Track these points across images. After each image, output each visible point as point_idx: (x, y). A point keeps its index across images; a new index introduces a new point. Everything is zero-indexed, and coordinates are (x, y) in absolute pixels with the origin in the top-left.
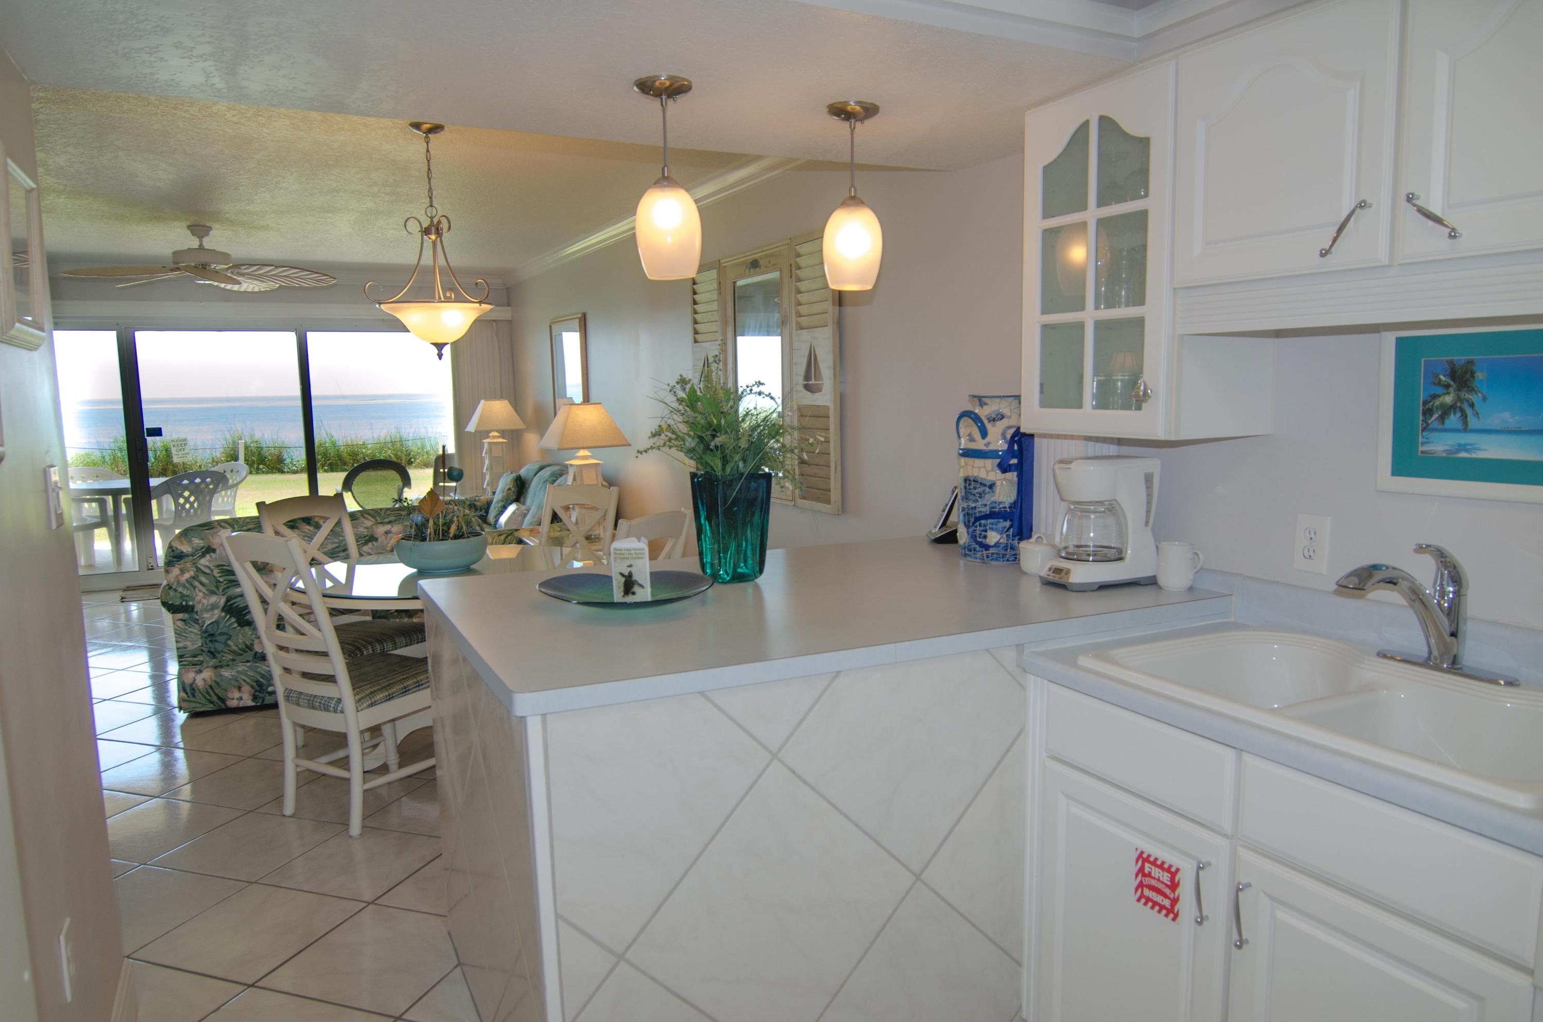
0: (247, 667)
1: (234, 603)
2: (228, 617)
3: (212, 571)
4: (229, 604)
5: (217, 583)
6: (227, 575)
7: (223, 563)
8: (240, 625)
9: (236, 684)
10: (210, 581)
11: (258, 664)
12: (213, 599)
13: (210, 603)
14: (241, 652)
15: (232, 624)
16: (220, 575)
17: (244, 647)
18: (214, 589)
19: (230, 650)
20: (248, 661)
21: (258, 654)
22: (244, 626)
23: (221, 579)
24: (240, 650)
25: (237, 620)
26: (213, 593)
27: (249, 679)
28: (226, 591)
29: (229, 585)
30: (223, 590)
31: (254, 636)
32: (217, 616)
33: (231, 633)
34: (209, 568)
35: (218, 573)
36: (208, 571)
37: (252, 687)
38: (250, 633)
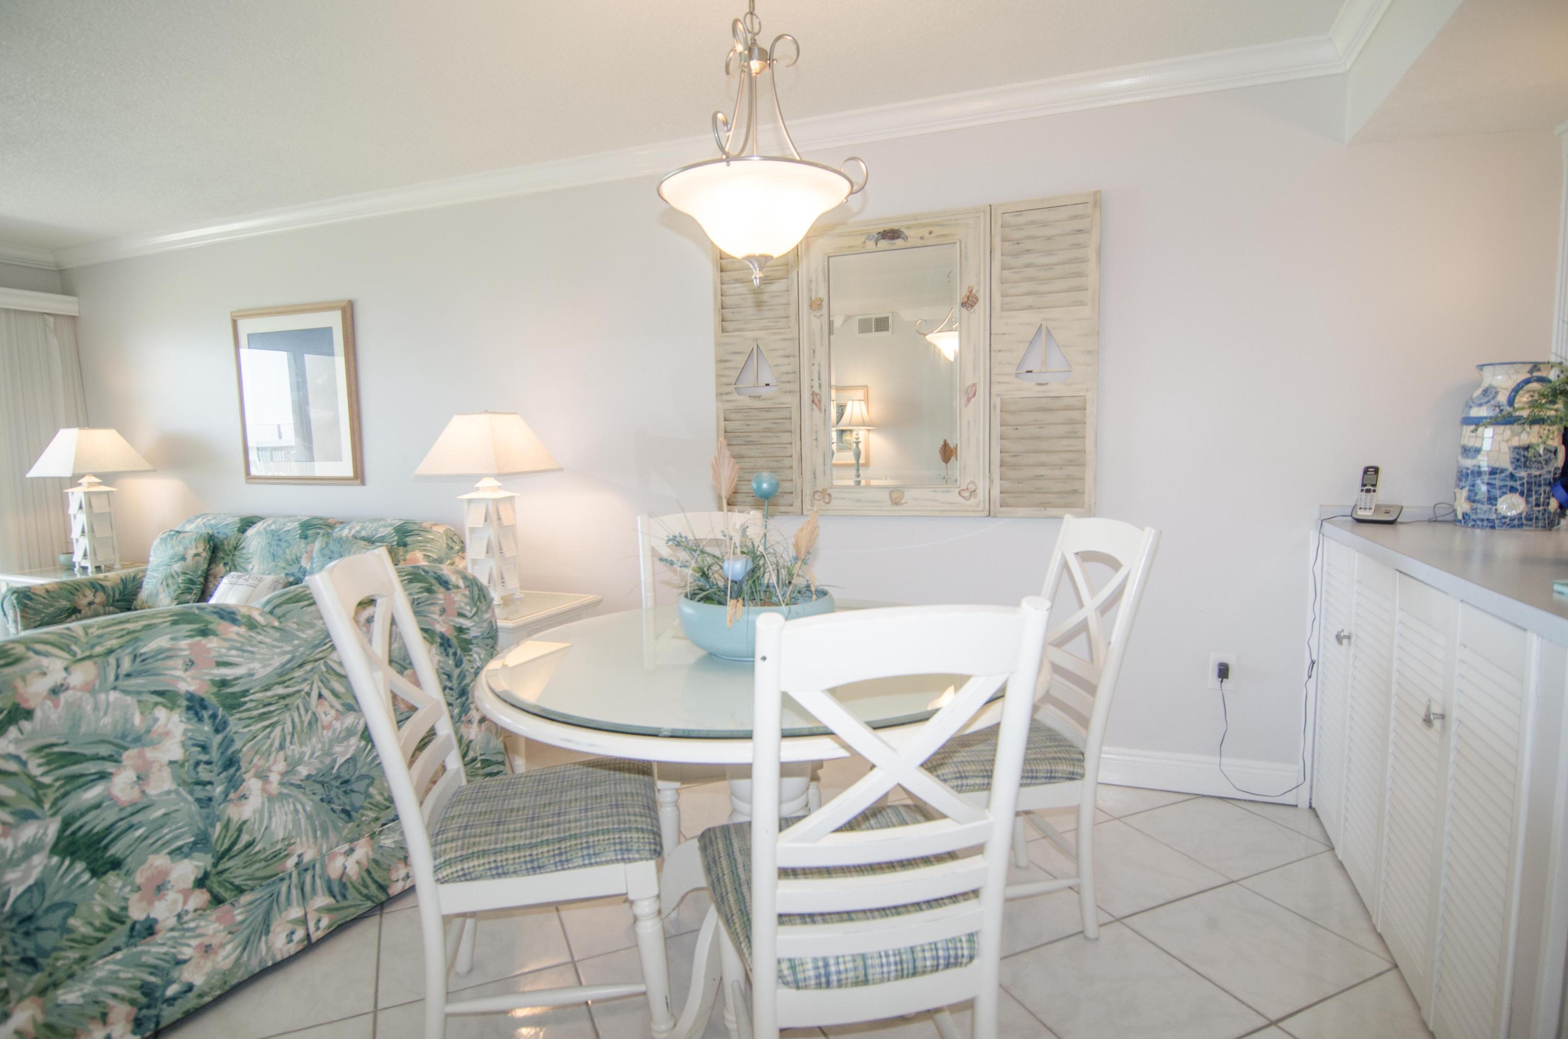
0: (117, 962)
1: (81, 827)
2: (67, 862)
3: (24, 764)
4: (68, 832)
5: (35, 790)
6: (63, 767)
7: (54, 740)
8: (95, 873)
9: (95, 1011)
10: (19, 791)
11: (140, 948)
12: (29, 831)
13: (20, 842)
14: (100, 935)
15: (77, 877)
17: (107, 921)
18: (31, 806)
20: (117, 949)
21: (138, 927)
22: (105, 873)
23: (47, 780)
25: (88, 864)
26: (26, 816)
27: (124, 986)
28: (60, 804)
29: (68, 787)
30: (54, 804)
31: (128, 889)
33: (74, 898)
34: (17, 758)
35: (40, 765)
36: (13, 767)
37: (133, 1002)
38: (119, 884)
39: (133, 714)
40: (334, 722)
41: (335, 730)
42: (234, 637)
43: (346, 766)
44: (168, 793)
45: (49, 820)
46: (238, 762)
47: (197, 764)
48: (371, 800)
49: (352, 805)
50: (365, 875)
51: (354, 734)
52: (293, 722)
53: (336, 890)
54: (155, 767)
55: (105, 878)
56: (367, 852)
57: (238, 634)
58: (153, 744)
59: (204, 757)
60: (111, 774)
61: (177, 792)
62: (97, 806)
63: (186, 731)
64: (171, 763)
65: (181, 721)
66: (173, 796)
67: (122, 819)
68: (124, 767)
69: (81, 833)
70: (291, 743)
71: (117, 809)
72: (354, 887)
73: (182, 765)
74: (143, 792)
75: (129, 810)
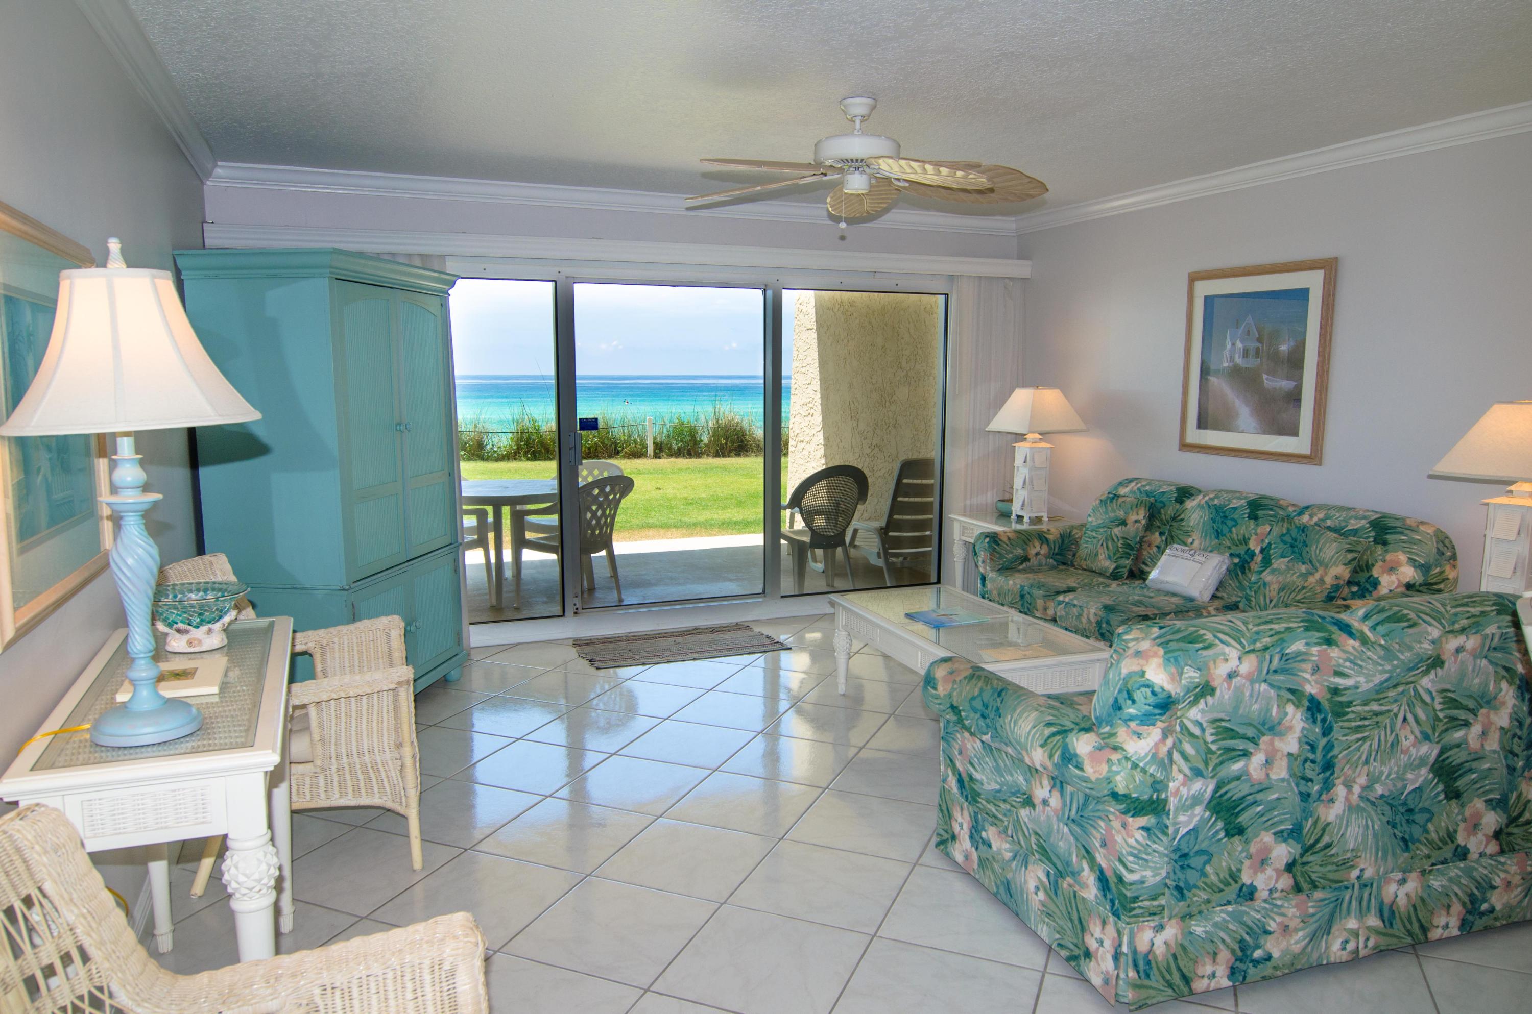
0: (1228, 913)
2: (1214, 819)
3: (1203, 730)
4: (1218, 794)
5: (1206, 754)
6: (1224, 739)
7: (1222, 716)
10: (1197, 752)
11: (1244, 908)
14: (1222, 886)
16: (1213, 738)
19: (1205, 883)
20: (1229, 903)
21: (1244, 889)
23: (1214, 747)
24: (1221, 881)
27: (1230, 936)
29: (1224, 757)
30: (1214, 769)
31: (1244, 855)
32: (1197, 818)
33: (1212, 849)
35: (1212, 735)
37: (1233, 952)
38: (1240, 848)
39: (1272, 706)
40: (1411, 748)
41: (1410, 757)
42: (1351, 649)
43: (1414, 794)
44: (1283, 780)
45: (1209, 780)
46: (1334, 767)
47: (1306, 761)
48: (1427, 836)
49: (1411, 835)
50: (1412, 909)
51: (1426, 764)
52: (1379, 740)
53: (1386, 914)
54: (1279, 755)
55: (1232, 840)
56: (1416, 888)
57: (1353, 647)
58: (1281, 735)
59: (1311, 756)
60: (1251, 753)
61: (1288, 781)
62: (1238, 778)
63: (1303, 728)
64: (1289, 754)
65: (1302, 719)
66: (1285, 784)
67: (1251, 794)
68: (1260, 749)
69: (1225, 797)
70: (1374, 760)
71: (1249, 784)
72: (1401, 918)
73: (1296, 759)
74: (1268, 775)
75: (1256, 788)
